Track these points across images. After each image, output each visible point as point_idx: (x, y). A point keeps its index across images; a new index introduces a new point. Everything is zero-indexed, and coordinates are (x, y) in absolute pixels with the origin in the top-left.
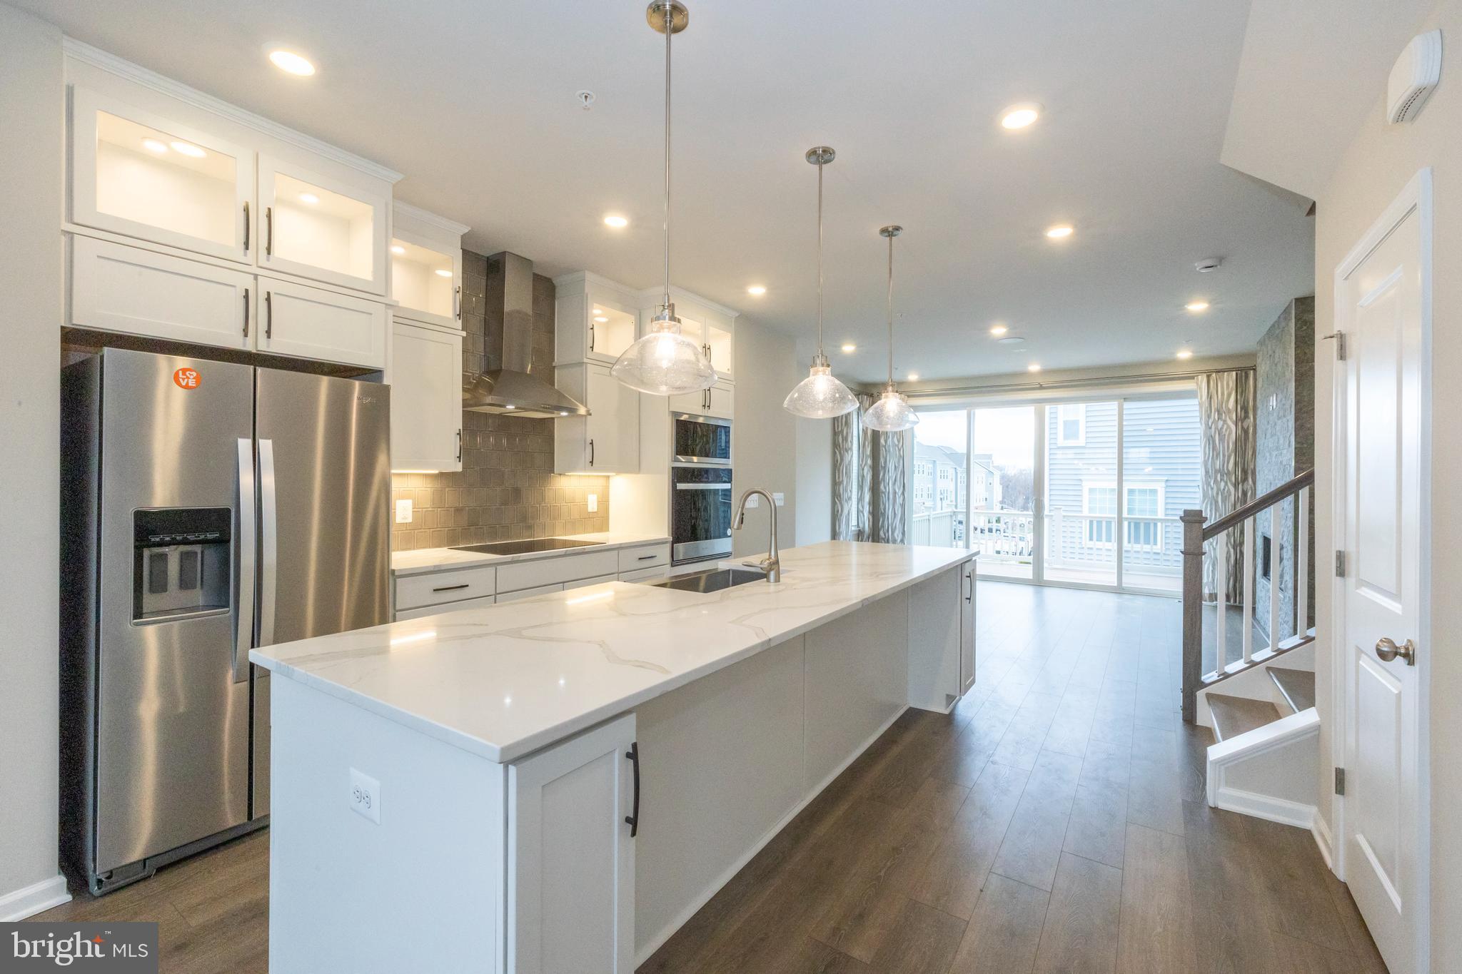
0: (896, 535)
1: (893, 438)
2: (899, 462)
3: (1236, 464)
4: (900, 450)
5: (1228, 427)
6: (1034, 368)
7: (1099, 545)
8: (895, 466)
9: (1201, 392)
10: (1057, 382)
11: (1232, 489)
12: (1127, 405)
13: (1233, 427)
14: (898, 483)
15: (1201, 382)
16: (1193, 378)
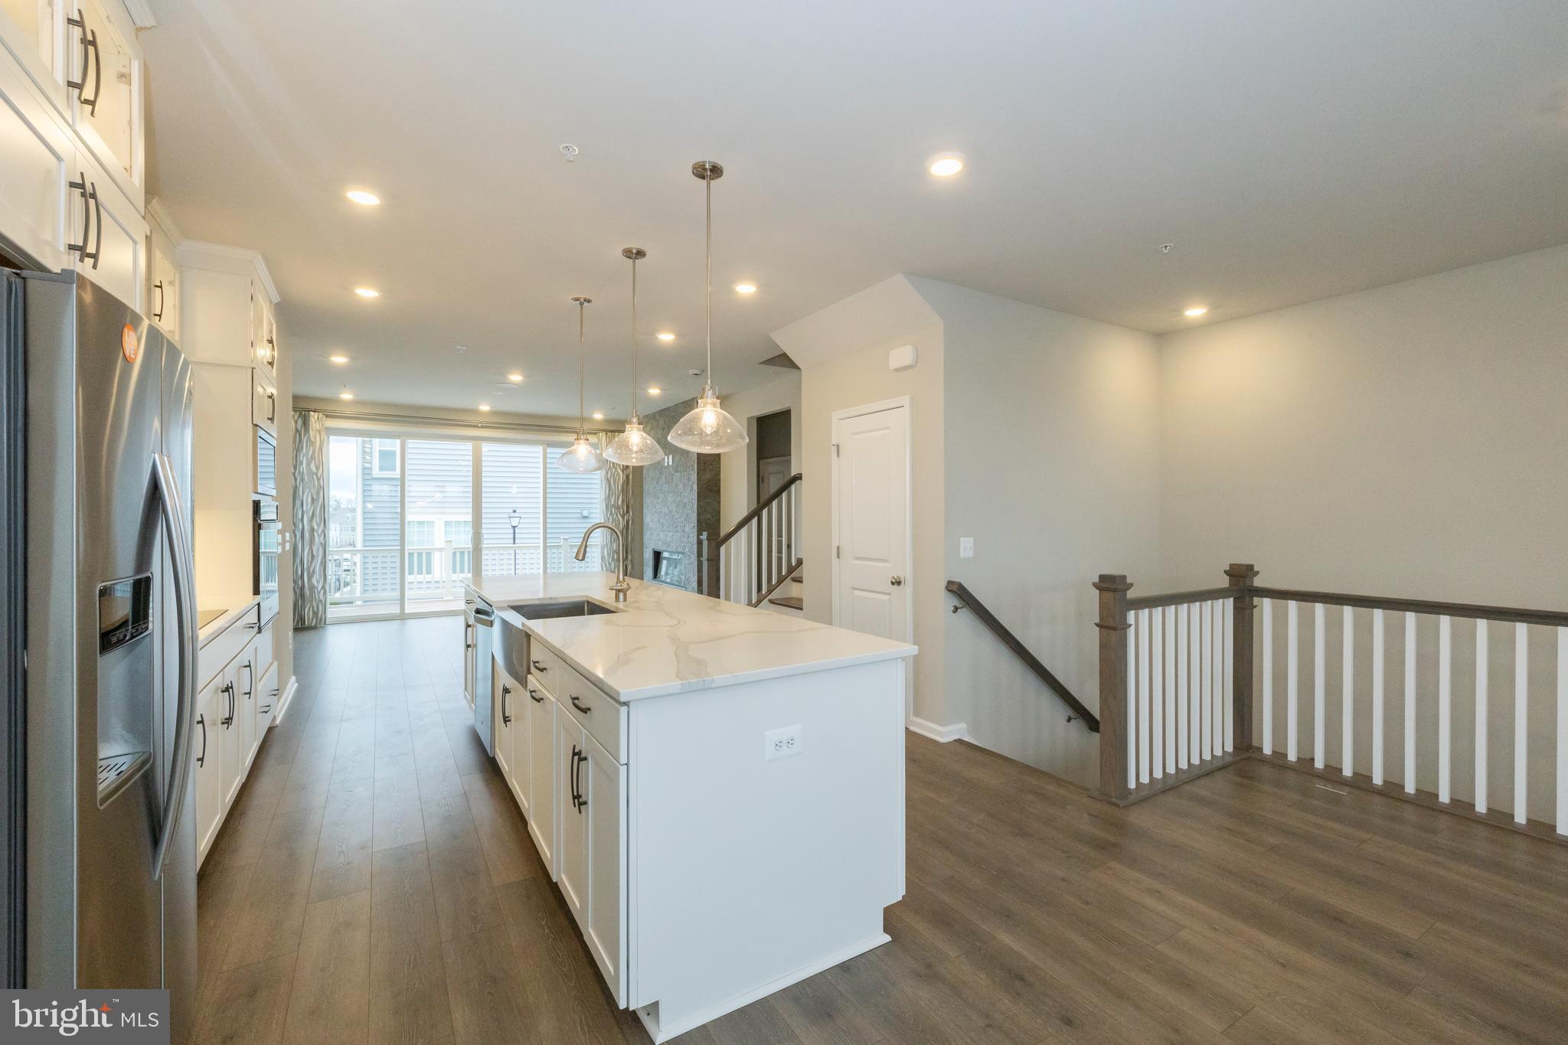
0: (314, 581)
1: (308, 465)
2: (318, 493)
3: (623, 501)
4: (319, 479)
5: (618, 473)
6: (485, 408)
7: (420, 578)
8: (313, 499)
9: (601, 445)
10: (495, 423)
11: (621, 519)
12: (549, 450)
13: (621, 473)
14: (317, 518)
15: (602, 437)
16: (596, 434)
